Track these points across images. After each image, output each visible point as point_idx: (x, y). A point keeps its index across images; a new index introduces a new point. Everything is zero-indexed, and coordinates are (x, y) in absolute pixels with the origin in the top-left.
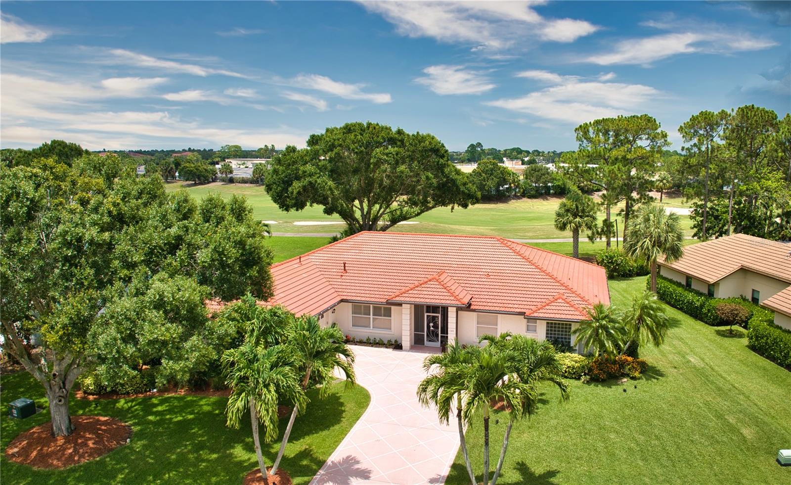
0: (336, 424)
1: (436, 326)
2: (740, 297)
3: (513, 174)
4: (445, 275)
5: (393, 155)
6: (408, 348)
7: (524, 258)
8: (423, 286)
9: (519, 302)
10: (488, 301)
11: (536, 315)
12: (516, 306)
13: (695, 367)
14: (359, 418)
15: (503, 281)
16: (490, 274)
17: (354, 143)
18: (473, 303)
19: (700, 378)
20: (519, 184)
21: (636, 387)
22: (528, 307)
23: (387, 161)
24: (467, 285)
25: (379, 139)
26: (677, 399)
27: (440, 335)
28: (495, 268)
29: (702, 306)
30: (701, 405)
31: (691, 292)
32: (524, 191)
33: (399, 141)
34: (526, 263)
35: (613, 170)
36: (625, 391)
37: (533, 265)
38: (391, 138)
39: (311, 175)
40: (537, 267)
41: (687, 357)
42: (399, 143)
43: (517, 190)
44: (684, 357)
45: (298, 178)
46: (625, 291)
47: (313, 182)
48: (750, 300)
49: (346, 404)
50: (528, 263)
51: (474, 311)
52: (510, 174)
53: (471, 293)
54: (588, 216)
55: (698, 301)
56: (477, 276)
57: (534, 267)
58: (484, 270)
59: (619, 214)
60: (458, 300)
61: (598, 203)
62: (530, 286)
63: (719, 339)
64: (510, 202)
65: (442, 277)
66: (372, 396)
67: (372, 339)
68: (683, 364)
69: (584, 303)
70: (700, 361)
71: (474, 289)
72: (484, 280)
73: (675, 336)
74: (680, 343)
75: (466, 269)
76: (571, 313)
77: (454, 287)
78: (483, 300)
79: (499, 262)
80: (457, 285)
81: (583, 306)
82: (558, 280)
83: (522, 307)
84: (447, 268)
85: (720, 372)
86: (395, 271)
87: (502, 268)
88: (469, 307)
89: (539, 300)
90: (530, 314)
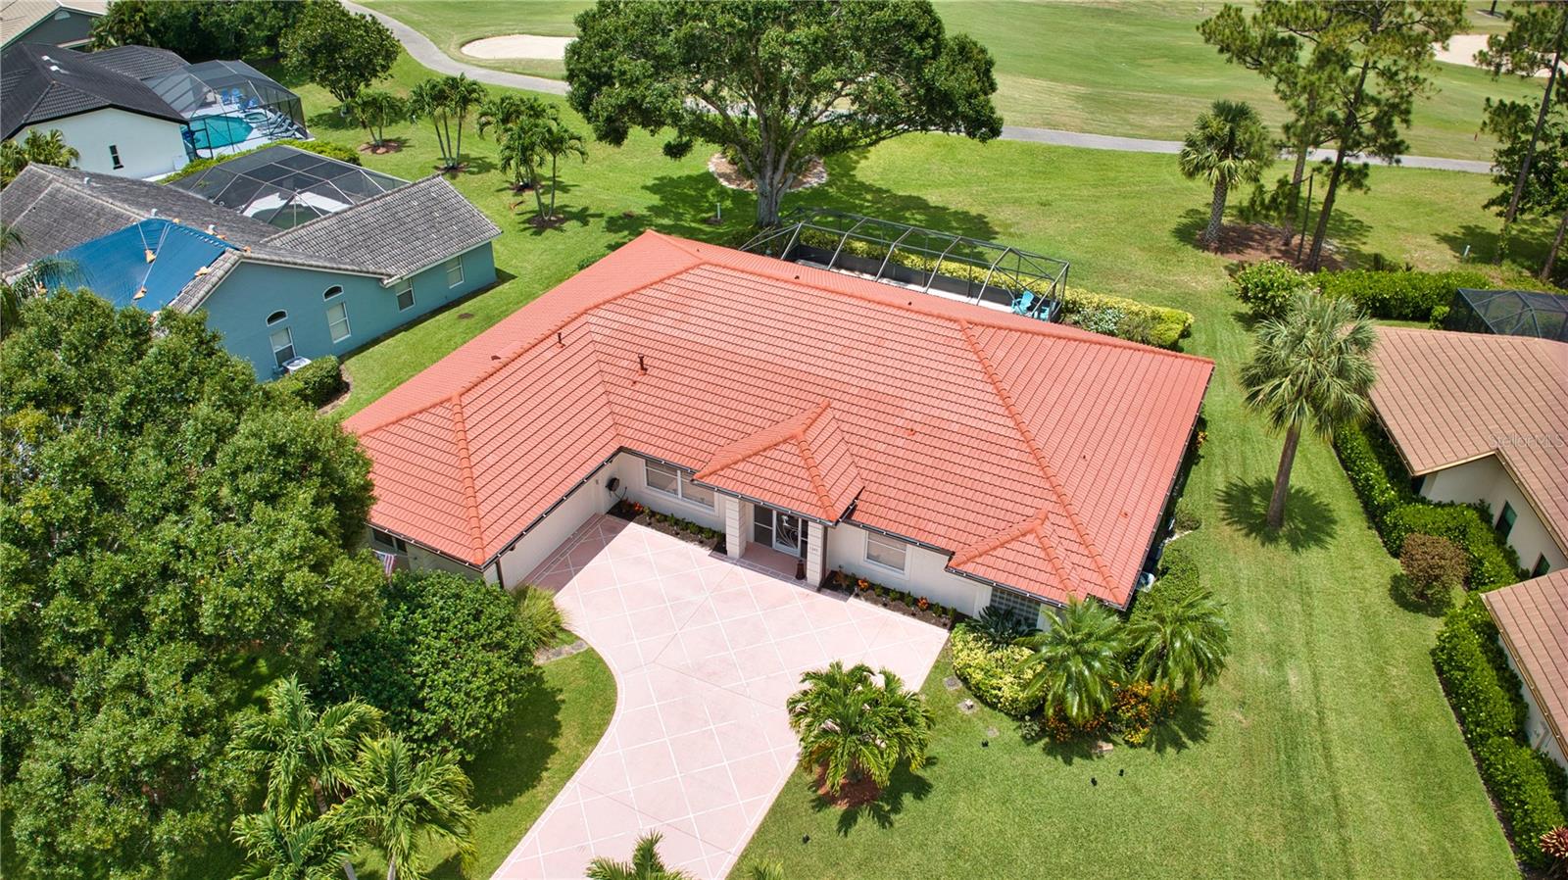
0: (527, 790)
1: (792, 523)
2: (1479, 501)
4: (829, 413)
7: (999, 393)
8: (768, 453)
9: (950, 522)
10: (892, 503)
11: (972, 567)
12: (942, 530)
15: (938, 453)
16: (918, 427)
18: (860, 506)
19: (1279, 754)
21: (1122, 773)
22: (964, 537)
26: (1189, 827)
27: (798, 538)
28: (932, 412)
30: (1230, 857)
31: (1381, 459)
36: (1094, 781)
37: (1012, 417)
39: (634, 80)
40: (1018, 427)
41: (1288, 665)
44: (1280, 665)
49: (563, 729)
50: (1003, 411)
51: (859, 525)
54: (1252, 156)
55: (1384, 492)
56: (891, 430)
57: (1012, 425)
58: (908, 415)
60: (823, 507)
62: (988, 478)
63: (1386, 609)
65: (813, 431)
66: (618, 707)
67: (679, 518)
68: (1266, 693)
69: (1082, 549)
70: (1309, 686)
71: (873, 466)
72: (900, 442)
73: (1297, 581)
74: (1298, 607)
75: (873, 405)
76: (1043, 577)
77: (830, 461)
78: (883, 501)
79: (946, 396)
80: (843, 447)
81: (1076, 558)
82: (1050, 472)
83: (953, 534)
84: (838, 395)
85: (1334, 737)
86: (736, 386)
87: (946, 415)
88: (848, 515)
89: (992, 522)
90: (959, 565)
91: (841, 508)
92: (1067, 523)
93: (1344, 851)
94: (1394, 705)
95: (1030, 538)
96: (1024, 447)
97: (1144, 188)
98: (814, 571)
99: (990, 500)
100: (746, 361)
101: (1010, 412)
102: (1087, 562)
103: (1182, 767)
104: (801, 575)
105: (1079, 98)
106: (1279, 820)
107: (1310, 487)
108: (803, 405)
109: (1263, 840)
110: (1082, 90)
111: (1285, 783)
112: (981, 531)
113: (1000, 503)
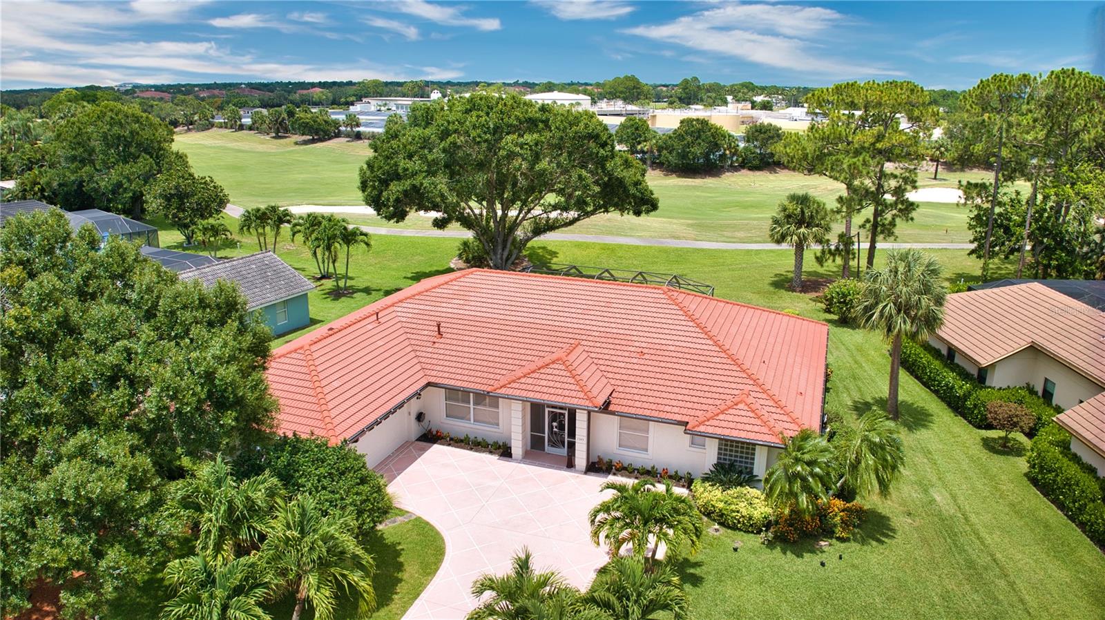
0: (383, 607)
1: (561, 427)
2: (1025, 385)
3: (730, 136)
4: (580, 349)
5: (530, 146)
6: (520, 457)
7: (698, 326)
8: (542, 371)
9: (681, 404)
10: (637, 398)
11: (702, 429)
12: (676, 410)
13: (939, 515)
14: (419, 595)
15: (662, 364)
16: (645, 351)
17: (474, 127)
18: (613, 401)
19: (945, 539)
20: (736, 150)
21: (840, 558)
22: (692, 412)
23: (521, 155)
24: (610, 369)
25: (511, 121)
26: (901, 585)
27: (566, 439)
28: (654, 341)
29: (966, 396)
30: (936, 599)
31: (953, 370)
32: (744, 160)
33: (543, 122)
34: (699, 335)
35: (855, 164)
36: (823, 564)
37: (711, 338)
38: (530, 119)
39: (414, 174)
40: (716, 343)
41: (931, 491)
42: (541, 125)
43: (735, 158)
44: (926, 491)
45: (398, 177)
46: (860, 349)
47: (418, 185)
48: (1040, 394)
49: (406, 566)
50: (703, 336)
51: (613, 413)
52: (725, 137)
53: (613, 382)
54: (817, 226)
55: (961, 387)
56: (627, 354)
57: (711, 343)
58: (637, 344)
59: (863, 226)
60: (589, 399)
61: (832, 211)
62: (701, 376)
63: (984, 455)
64: (723, 176)
65: (572, 357)
66: (447, 551)
67: (472, 437)
68: (923, 507)
69: (779, 410)
70: (950, 501)
71: (618, 376)
72: (635, 361)
73: (919, 447)
74: (925, 460)
75: (611, 341)
76: (756, 429)
77: (587, 374)
78: (629, 397)
79: (662, 331)
80: (594, 367)
81: (776, 416)
82: (744, 367)
83: (685, 411)
84: (585, 337)
85: (978, 527)
86: (510, 339)
87: (664, 342)
88: (606, 408)
89: (711, 402)
90: (694, 428)
91: (601, 400)
92: (764, 396)
93: (1014, 590)
94: (1012, 505)
95: (741, 406)
96: (723, 355)
97: (744, 265)
98: (581, 459)
99: (706, 388)
100: (515, 324)
101: (709, 336)
102: (785, 418)
103: (881, 551)
104: (570, 465)
105: (688, 225)
106: (961, 577)
107: (909, 400)
108: (561, 345)
109: (955, 588)
110: (690, 222)
111: (957, 555)
112: (705, 407)
113: (714, 389)
